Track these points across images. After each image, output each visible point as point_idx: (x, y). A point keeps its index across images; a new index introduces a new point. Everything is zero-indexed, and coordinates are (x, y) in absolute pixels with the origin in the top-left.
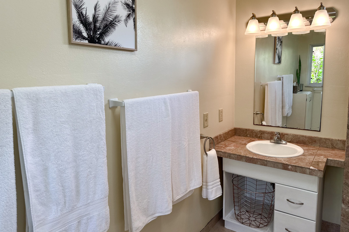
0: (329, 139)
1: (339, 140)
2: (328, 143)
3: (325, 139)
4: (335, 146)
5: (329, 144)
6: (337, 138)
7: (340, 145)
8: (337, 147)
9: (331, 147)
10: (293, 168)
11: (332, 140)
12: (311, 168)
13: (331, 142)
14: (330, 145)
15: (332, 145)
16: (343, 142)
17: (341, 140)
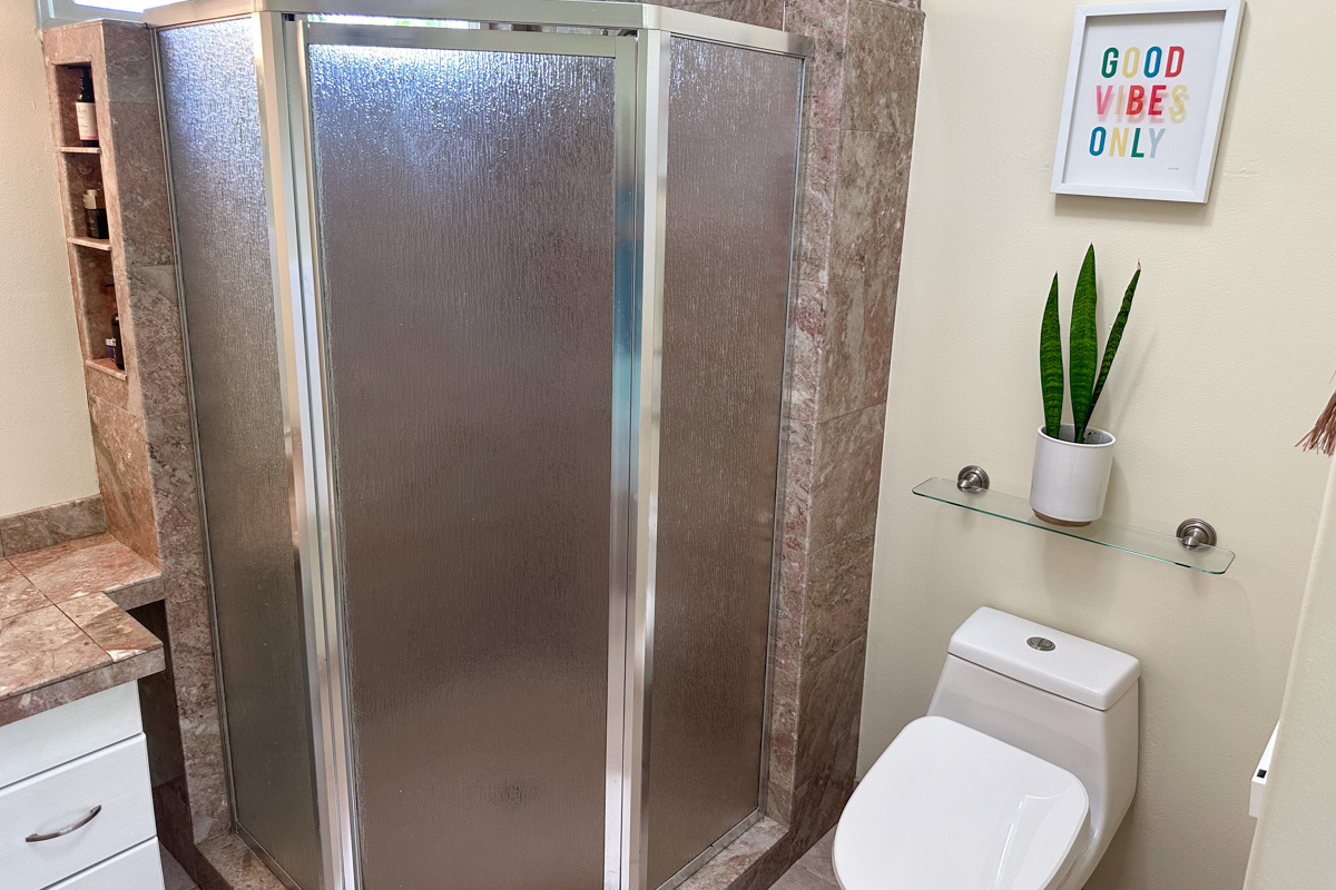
0: (35, 515)
1: (74, 505)
2: (37, 530)
3: (19, 518)
4: (66, 533)
5: (39, 531)
6: (65, 501)
7: (84, 521)
8: (72, 533)
9: (49, 542)
10: (42, 698)
11: (49, 511)
12: (115, 655)
13: (46, 523)
14: (46, 533)
15: (52, 532)
16: (92, 506)
17: (81, 504)
